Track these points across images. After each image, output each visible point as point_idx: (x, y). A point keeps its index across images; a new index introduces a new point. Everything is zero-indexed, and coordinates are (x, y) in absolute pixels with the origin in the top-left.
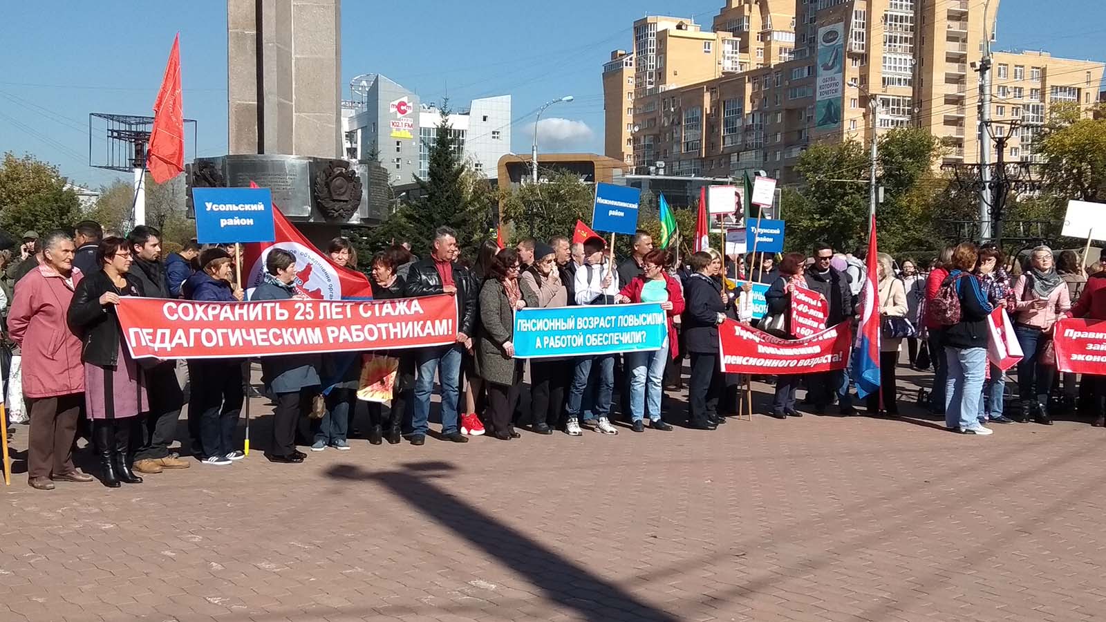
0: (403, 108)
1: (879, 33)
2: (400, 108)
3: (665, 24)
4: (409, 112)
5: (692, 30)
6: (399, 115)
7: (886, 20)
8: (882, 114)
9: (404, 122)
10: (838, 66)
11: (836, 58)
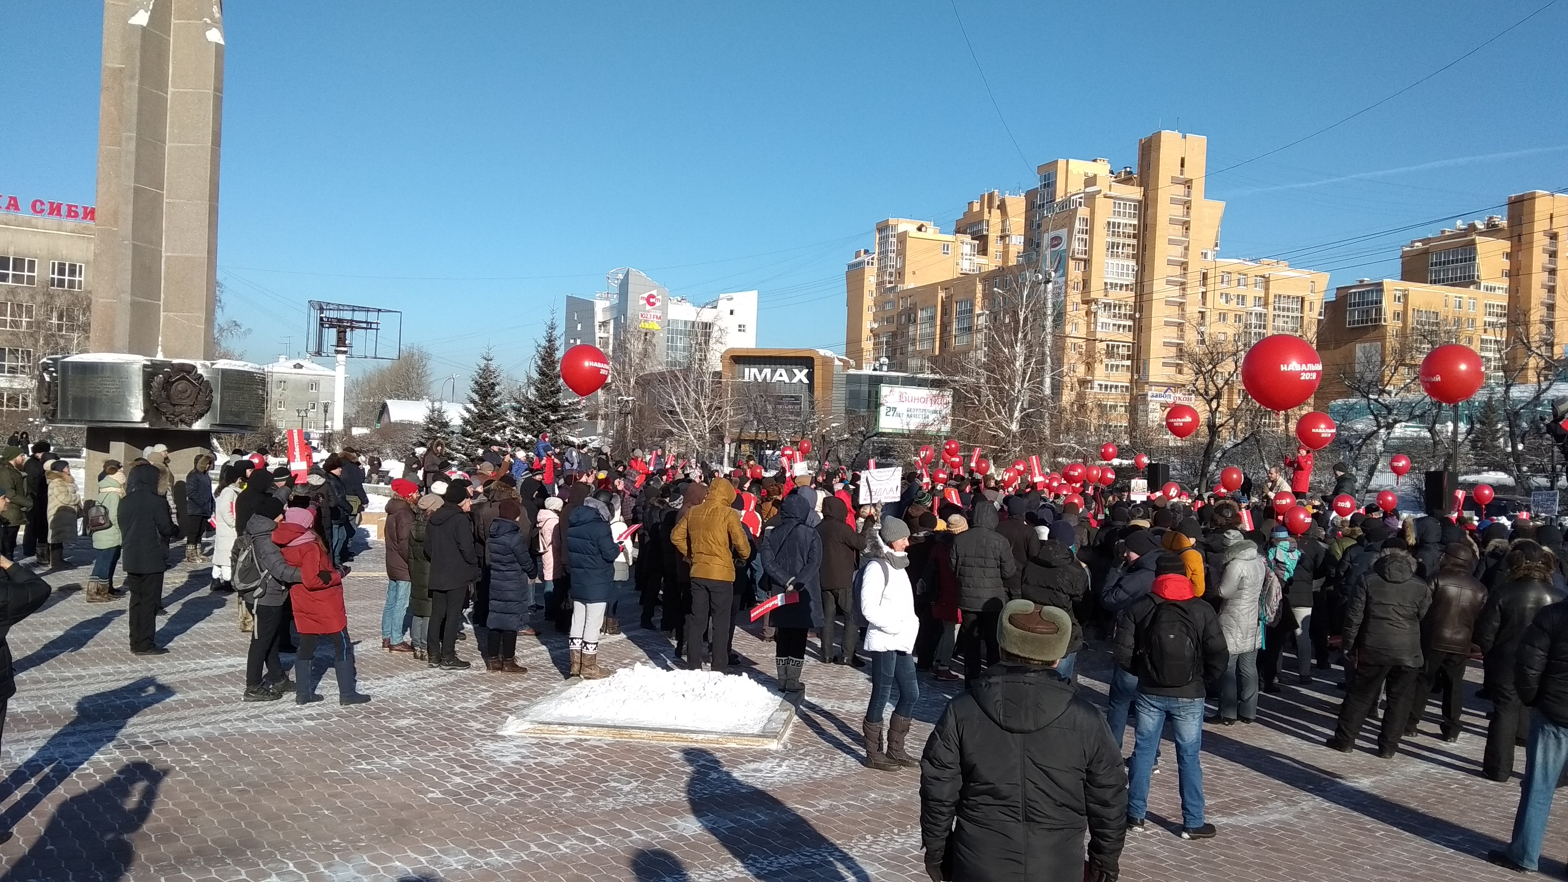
0: (652, 300)
1: (1101, 238)
2: (650, 300)
3: (906, 226)
4: (658, 304)
5: (931, 232)
6: (648, 307)
7: (1109, 228)
8: (1103, 317)
9: (652, 314)
10: (1061, 271)
11: (1059, 262)
